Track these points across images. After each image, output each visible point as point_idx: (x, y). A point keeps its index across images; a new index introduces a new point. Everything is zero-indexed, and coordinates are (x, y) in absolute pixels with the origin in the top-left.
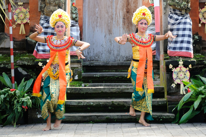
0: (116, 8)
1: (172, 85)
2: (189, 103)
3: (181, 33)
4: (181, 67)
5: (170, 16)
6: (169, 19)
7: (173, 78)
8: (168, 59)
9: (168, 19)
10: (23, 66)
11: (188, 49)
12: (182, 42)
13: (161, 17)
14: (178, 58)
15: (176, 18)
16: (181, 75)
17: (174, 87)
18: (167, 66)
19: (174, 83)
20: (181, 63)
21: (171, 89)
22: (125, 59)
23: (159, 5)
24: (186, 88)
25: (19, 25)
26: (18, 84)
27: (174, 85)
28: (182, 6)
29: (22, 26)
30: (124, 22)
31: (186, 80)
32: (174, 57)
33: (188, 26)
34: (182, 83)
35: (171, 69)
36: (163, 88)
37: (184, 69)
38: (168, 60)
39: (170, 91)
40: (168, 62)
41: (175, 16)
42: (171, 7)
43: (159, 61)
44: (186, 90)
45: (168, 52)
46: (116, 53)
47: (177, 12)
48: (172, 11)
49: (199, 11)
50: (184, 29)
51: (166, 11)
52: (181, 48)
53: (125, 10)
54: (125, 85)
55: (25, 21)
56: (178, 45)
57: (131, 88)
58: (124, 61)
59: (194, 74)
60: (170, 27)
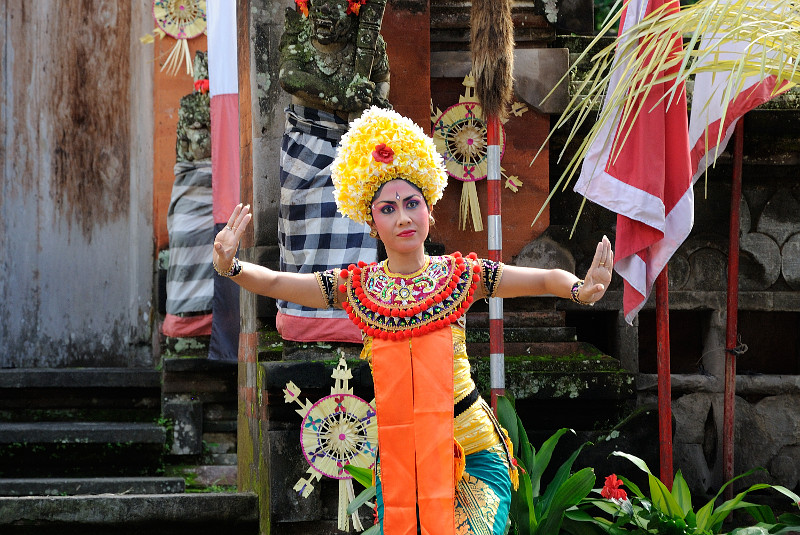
0: (21, 99)
1: (297, 488)
4: (342, 396)
5: (289, 145)
6: (284, 155)
7: (300, 451)
8: (276, 356)
9: (278, 156)
13: (248, 145)
14: (329, 351)
15: (317, 151)
16: (342, 437)
17: (306, 495)
18: (275, 390)
19: (307, 476)
20: (342, 374)
21: (292, 507)
22: (63, 354)
23: (235, 90)
24: (364, 498)
27: (305, 488)
28: (349, 93)
30: (60, 172)
31: (368, 460)
32: (309, 344)
34: (344, 474)
35: (295, 405)
36: (252, 503)
37: (357, 406)
38: (281, 363)
39: (287, 515)
40: (281, 369)
41: (316, 145)
42: (295, 100)
43: (234, 368)
44: (364, 511)
45: (279, 321)
46: (17, 323)
47: (323, 123)
48: (300, 119)
49: (434, 120)
51: (271, 116)
53: (65, 111)
54: (63, 489)
57: (90, 502)
58: (58, 367)
60: (287, 196)
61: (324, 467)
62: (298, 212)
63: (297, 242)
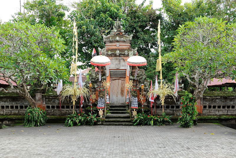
2: (136, 120)
3: (135, 102)
10: (94, 110)
11: (136, 106)
12: (135, 104)
20: (135, 110)
25: (93, 99)
26: (93, 115)
27: (133, 116)
28: (135, 95)
29: (94, 100)
31: (136, 114)
32: (133, 108)
33: (136, 100)
35: (132, 112)
36: (130, 116)
37: (135, 111)
38: (131, 109)
41: (133, 98)
44: (136, 117)
45: (131, 107)
49: (139, 96)
50: (135, 101)
52: (135, 106)
55: (95, 98)
56: (134, 105)
59: (138, 113)
60: (132, 100)
61: (134, 115)
62: (132, 101)
63: (132, 103)
